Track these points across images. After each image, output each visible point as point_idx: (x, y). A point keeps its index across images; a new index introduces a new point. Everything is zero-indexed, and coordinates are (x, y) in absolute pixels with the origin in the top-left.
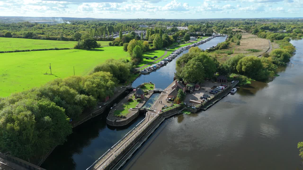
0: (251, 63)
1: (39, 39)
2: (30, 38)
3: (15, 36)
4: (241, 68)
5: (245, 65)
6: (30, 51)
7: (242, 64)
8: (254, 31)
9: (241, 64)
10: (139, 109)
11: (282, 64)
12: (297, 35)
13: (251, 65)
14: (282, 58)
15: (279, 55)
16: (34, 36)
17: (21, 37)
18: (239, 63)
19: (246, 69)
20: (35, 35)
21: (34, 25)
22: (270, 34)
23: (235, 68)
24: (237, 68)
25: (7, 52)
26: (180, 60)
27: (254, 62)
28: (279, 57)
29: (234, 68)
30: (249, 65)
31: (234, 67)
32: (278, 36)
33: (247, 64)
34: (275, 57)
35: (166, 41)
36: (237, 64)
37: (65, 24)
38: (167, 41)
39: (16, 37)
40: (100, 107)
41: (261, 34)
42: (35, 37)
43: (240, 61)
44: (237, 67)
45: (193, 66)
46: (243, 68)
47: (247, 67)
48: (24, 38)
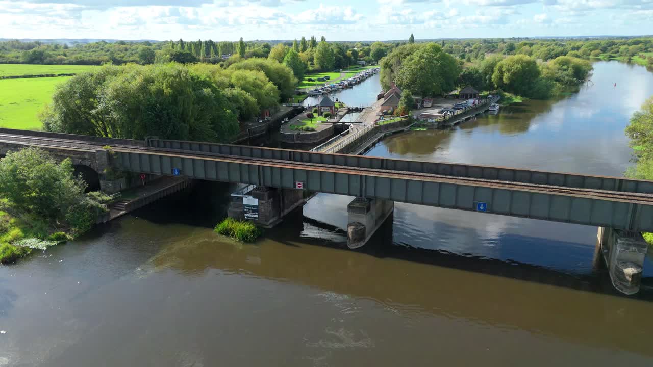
0: (519, 66)
1: (61, 64)
2: (38, 63)
3: (4, 61)
4: (501, 78)
5: (508, 71)
6: (56, 76)
7: (504, 70)
8: (507, 47)
9: (500, 70)
10: (334, 123)
11: (571, 82)
12: (589, 55)
13: (519, 71)
14: (570, 71)
15: (565, 67)
16: (48, 58)
17: (18, 63)
18: (496, 69)
19: (509, 78)
20: (50, 56)
21: (33, 47)
22: (539, 50)
23: (490, 78)
24: (493, 80)
25: (7, 78)
26: (388, 61)
27: (525, 64)
28: (565, 70)
29: (488, 81)
30: (516, 69)
31: (487, 78)
32: (556, 51)
33: (513, 68)
34: (558, 70)
35: (340, 56)
36: (493, 72)
37: (102, 43)
38: (342, 57)
39: (6, 63)
40: (261, 121)
41: (523, 49)
42: (50, 60)
43: (499, 64)
44: (493, 77)
45: (419, 61)
46: (506, 76)
47: (514, 74)
48: (23, 63)
